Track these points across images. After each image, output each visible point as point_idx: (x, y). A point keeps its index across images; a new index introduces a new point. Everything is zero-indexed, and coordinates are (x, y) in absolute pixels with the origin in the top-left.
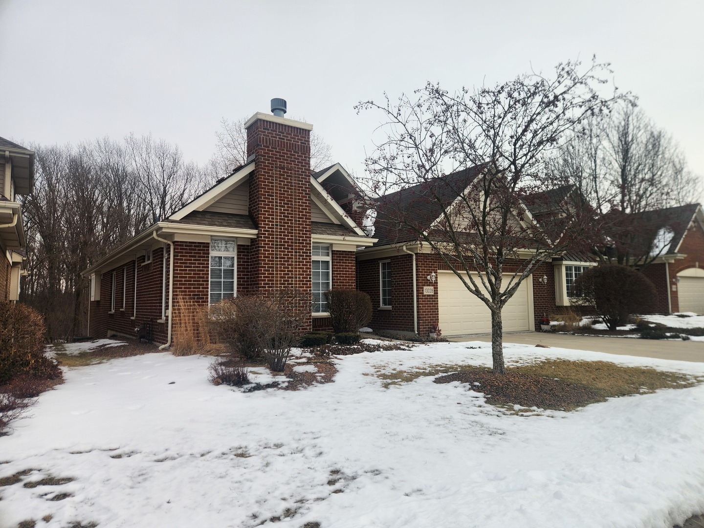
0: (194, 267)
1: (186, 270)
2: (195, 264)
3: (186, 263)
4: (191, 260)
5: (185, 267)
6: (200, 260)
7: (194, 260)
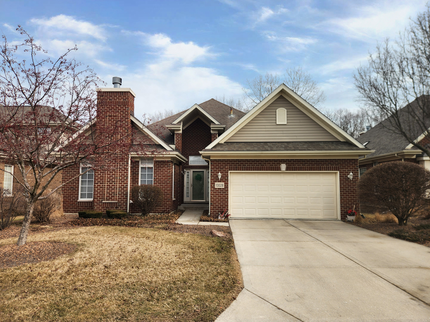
0: (71, 173)
1: (68, 175)
2: (72, 171)
3: (68, 172)
4: (70, 170)
5: (67, 173)
6: (74, 170)
7: (72, 170)
